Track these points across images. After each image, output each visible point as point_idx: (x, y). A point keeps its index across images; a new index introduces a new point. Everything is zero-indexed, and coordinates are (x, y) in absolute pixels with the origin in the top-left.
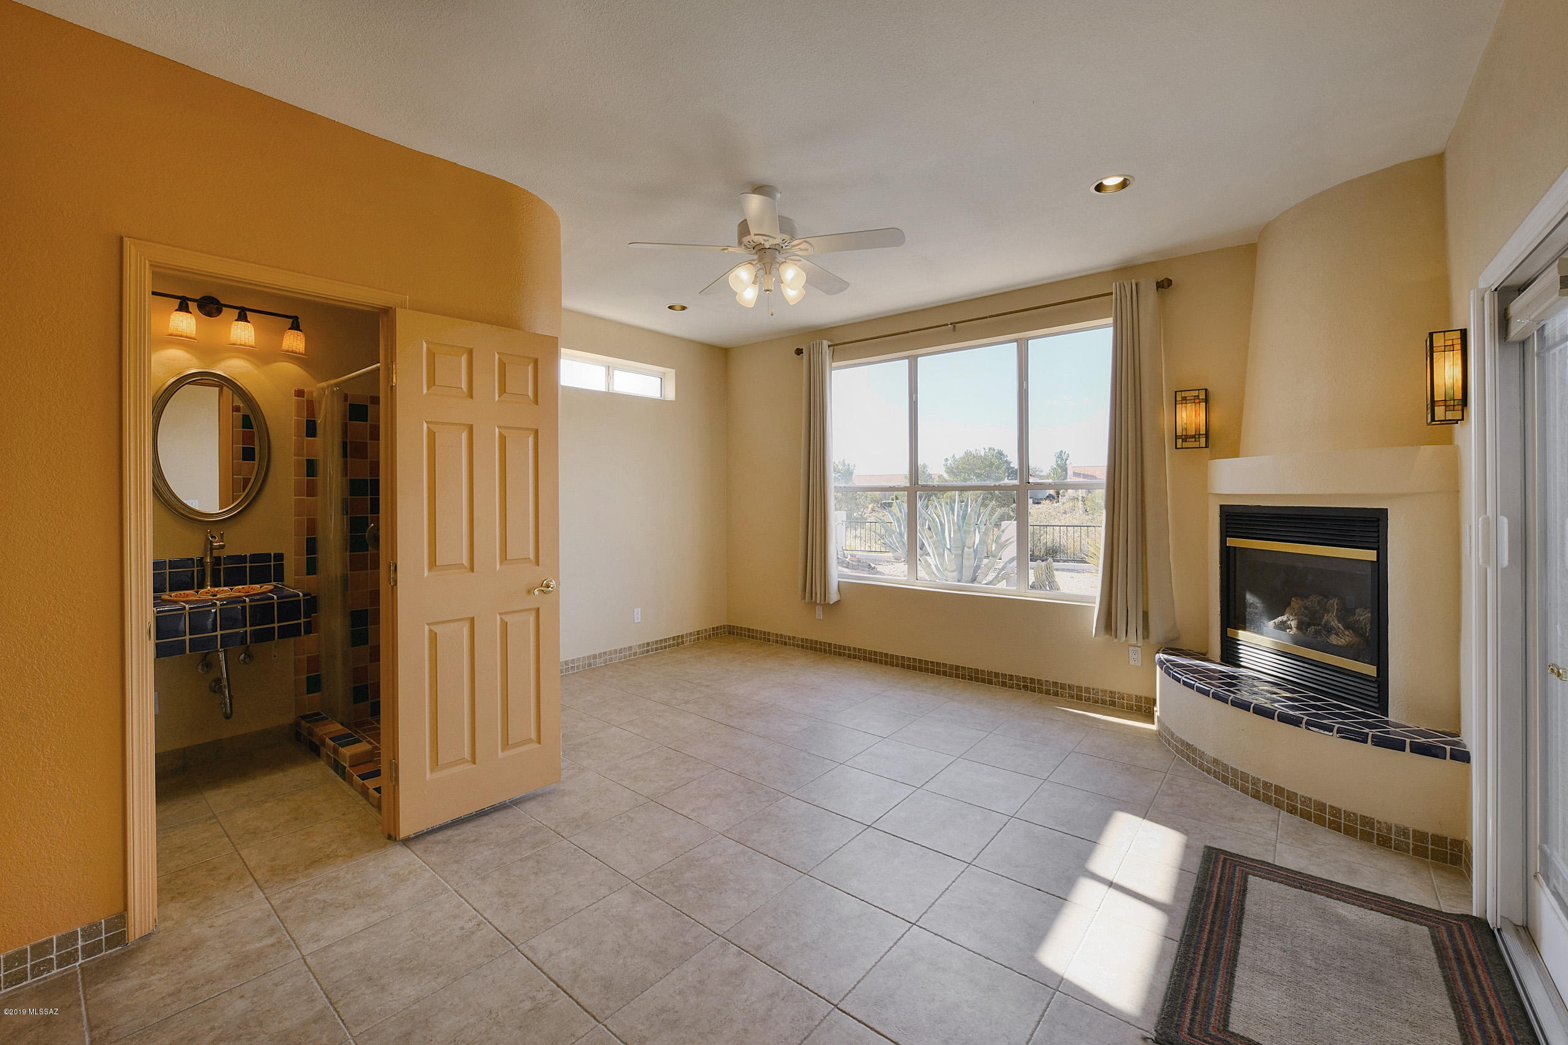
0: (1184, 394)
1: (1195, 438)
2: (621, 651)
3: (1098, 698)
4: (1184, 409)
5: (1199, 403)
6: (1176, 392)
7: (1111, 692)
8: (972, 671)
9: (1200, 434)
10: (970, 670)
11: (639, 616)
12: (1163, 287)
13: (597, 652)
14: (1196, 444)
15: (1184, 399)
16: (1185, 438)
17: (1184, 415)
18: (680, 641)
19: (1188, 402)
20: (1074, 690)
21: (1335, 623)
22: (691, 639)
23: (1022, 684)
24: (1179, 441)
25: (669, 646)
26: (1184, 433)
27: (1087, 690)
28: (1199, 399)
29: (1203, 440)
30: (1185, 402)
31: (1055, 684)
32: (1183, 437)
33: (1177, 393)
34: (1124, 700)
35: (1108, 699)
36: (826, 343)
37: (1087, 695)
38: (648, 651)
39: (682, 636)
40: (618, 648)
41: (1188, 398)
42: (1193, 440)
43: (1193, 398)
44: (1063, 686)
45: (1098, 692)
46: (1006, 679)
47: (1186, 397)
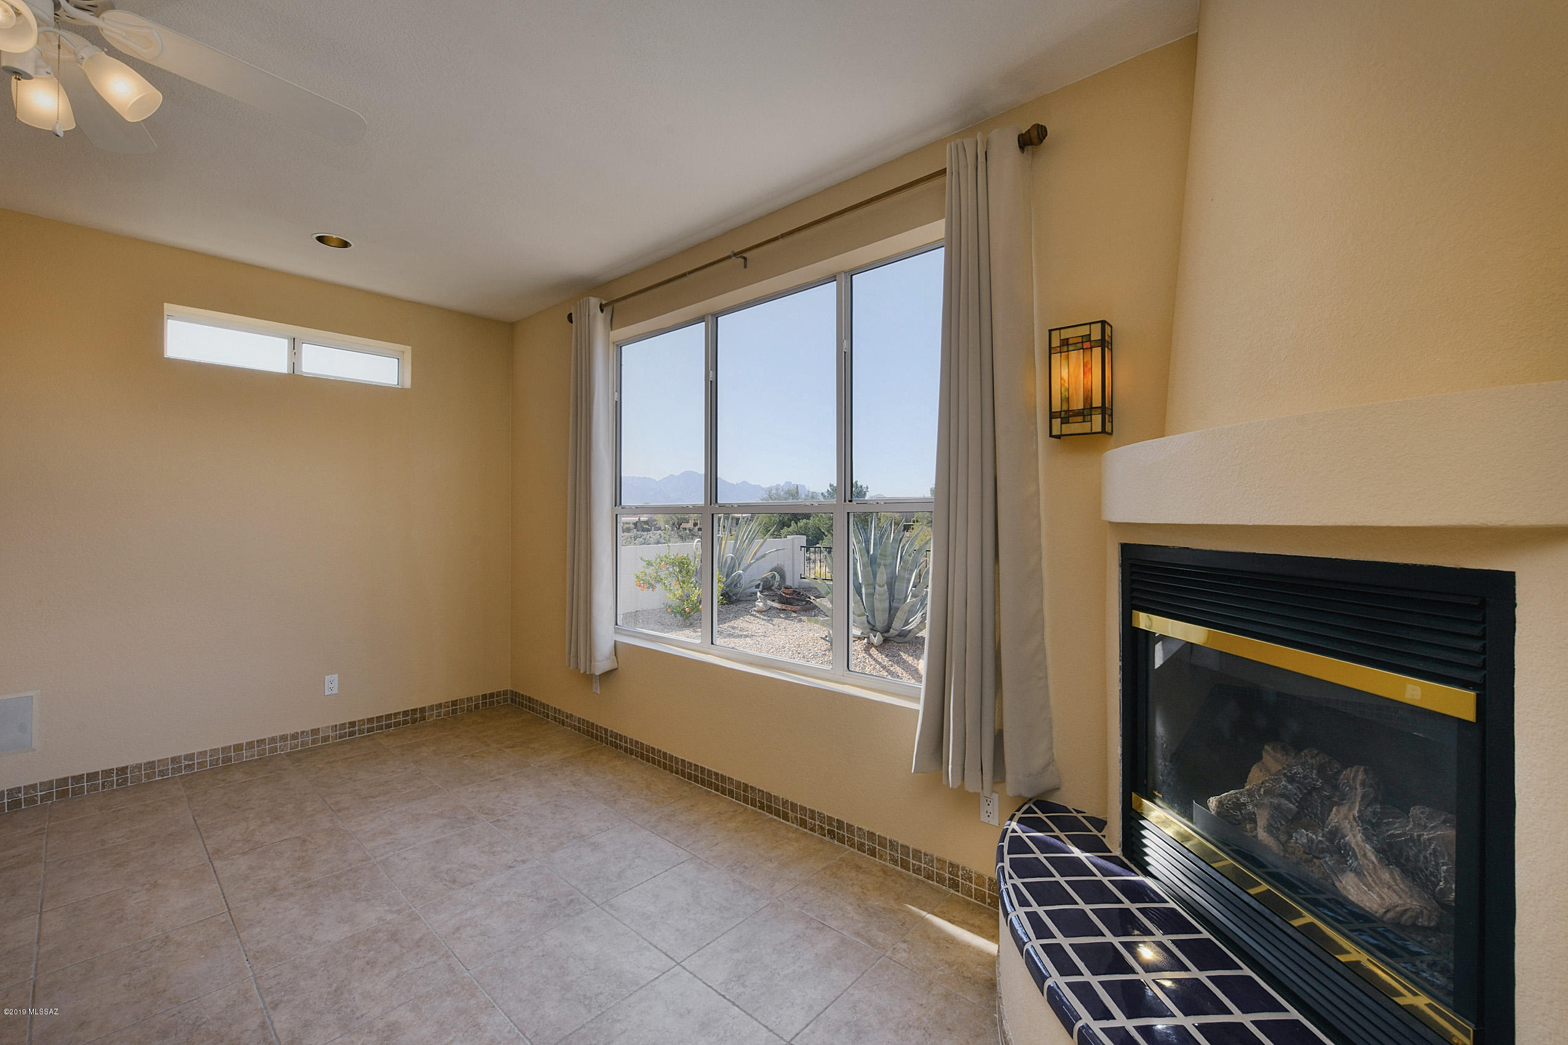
0: (1066, 334)
1: (1084, 416)
2: (294, 736)
3: (933, 871)
4: (1064, 362)
5: (1091, 348)
6: (1050, 331)
7: (952, 865)
8: (763, 795)
9: (1092, 408)
10: (761, 793)
11: (335, 685)
12: (1032, 144)
13: (244, 741)
14: (1085, 427)
15: (1065, 343)
16: (1066, 416)
17: (1065, 374)
18: (418, 715)
19: (1071, 348)
20: (897, 851)
21: (1355, 837)
22: (440, 713)
23: (827, 828)
24: (1057, 422)
25: (397, 724)
26: (1065, 408)
27: (917, 854)
28: (1090, 340)
29: (1097, 419)
30: (1065, 348)
31: (871, 835)
32: (1063, 413)
33: (1053, 332)
34: (971, 882)
35: (947, 875)
36: (594, 302)
37: (917, 863)
38: (352, 734)
39: (423, 710)
40: (289, 731)
41: (1071, 341)
42: (1080, 419)
43: (1080, 340)
44: (882, 841)
45: (932, 861)
46: (806, 816)
47: (1068, 339)
